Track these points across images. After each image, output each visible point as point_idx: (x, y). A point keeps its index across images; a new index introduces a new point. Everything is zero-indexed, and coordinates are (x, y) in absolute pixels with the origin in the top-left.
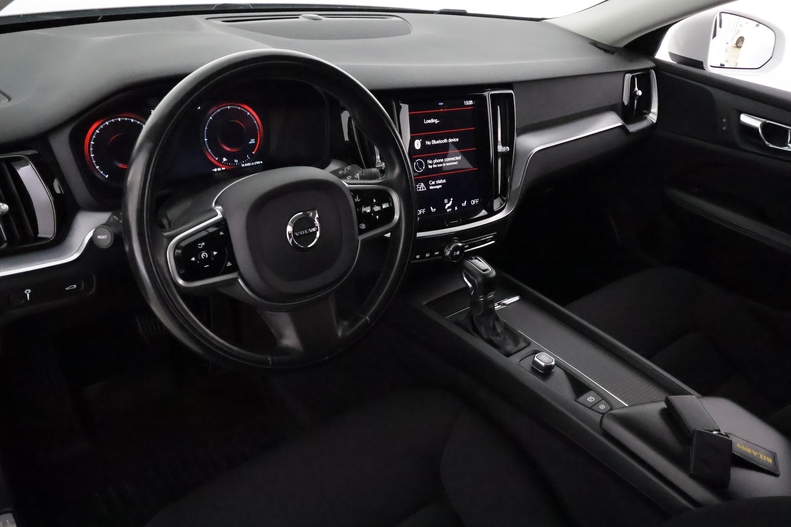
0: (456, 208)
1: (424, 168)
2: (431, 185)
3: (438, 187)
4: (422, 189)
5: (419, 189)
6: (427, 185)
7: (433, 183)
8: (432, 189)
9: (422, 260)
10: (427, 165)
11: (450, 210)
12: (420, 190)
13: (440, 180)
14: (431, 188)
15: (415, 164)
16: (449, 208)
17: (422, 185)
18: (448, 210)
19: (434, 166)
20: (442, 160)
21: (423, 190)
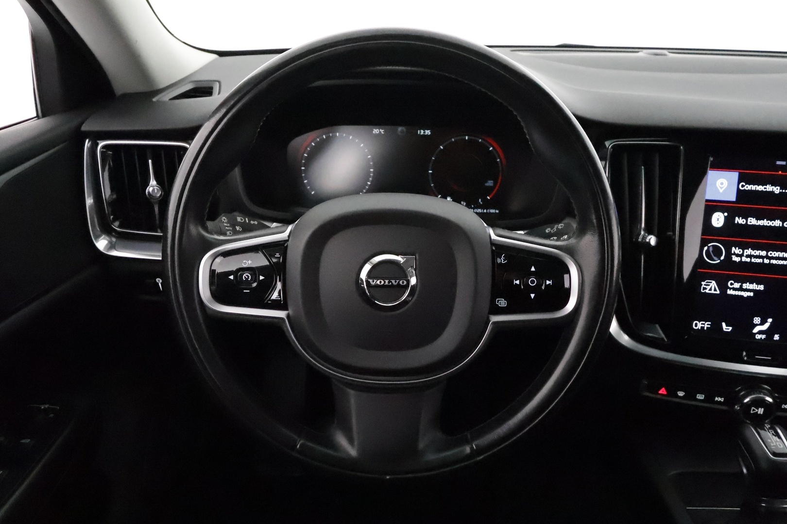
0: (776, 337)
1: (722, 258)
2: (730, 289)
3: (745, 294)
4: (710, 290)
5: (704, 289)
6: (723, 287)
7: (737, 285)
8: (732, 295)
9: (685, 402)
10: (729, 254)
11: (764, 337)
12: (707, 291)
13: (751, 283)
14: (730, 292)
15: (706, 248)
16: (760, 332)
17: (713, 284)
18: (758, 337)
19: (744, 259)
20: (764, 253)
21: (713, 292)
